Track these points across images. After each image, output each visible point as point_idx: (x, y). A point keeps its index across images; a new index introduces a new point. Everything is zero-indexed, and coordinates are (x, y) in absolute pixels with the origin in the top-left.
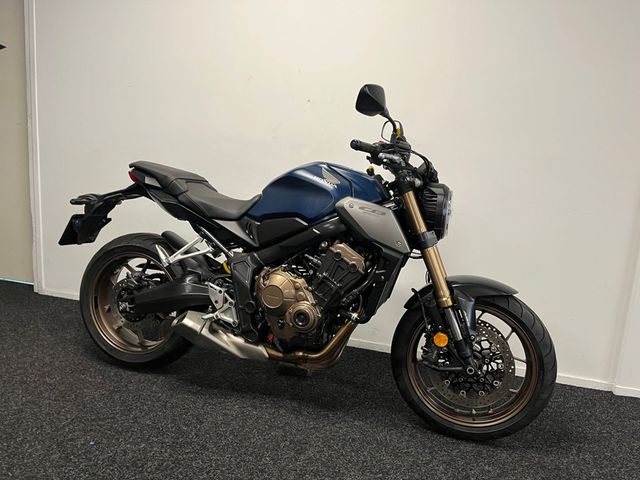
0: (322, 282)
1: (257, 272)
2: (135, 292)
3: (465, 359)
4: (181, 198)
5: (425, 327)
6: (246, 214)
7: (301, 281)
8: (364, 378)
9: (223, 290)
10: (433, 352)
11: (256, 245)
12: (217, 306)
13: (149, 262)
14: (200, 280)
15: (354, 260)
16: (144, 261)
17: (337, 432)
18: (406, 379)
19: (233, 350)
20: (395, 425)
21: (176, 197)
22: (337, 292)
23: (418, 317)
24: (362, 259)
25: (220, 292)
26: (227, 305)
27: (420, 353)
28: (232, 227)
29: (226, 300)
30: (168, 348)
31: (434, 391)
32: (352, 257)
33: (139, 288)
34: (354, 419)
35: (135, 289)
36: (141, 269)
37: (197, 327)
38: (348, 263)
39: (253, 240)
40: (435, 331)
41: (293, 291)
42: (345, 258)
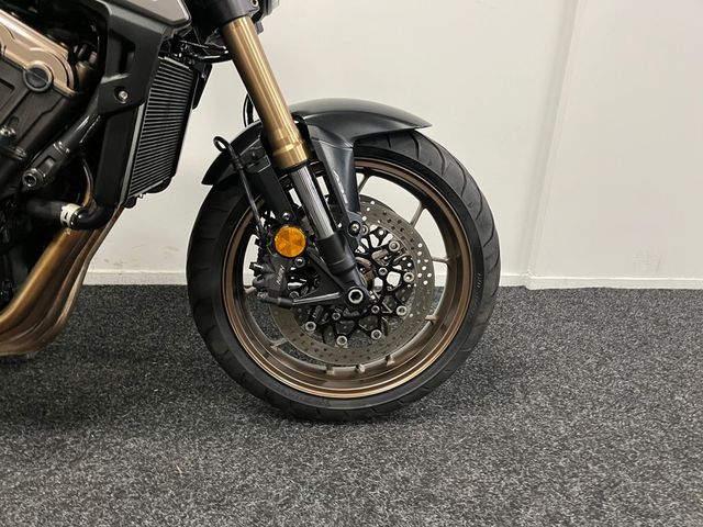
3: (343, 273)
5: (254, 222)
8: (152, 339)
10: (275, 271)
15: (40, 56)
17: (82, 481)
18: (226, 336)
20: (216, 425)
23: (235, 201)
24: (61, 52)
27: (248, 277)
31: (286, 347)
34: (126, 436)
38: (19, 68)
40: (276, 225)
42: (9, 54)
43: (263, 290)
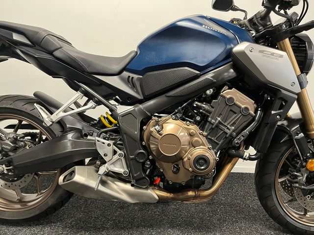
0: (217, 126)
1: (144, 123)
2: (11, 154)
4: (57, 53)
6: (125, 69)
7: (194, 128)
9: (111, 142)
10: (303, 176)
11: (140, 97)
12: (106, 159)
13: (20, 121)
14: (81, 134)
15: (245, 104)
16: (15, 122)
21: (51, 53)
22: (231, 135)
25: (109, 145)
26: (116, 157)
28: (115, 82)
29: (115, 152)
30: (51, 202)
32: (244, 101)
33: (15, 149)
35: (10, 151)
36: (12, 130)
37: (93, 183)
39: (137, 92)
41: (188, 138)
42: (237, 103)
43: (297, 182)
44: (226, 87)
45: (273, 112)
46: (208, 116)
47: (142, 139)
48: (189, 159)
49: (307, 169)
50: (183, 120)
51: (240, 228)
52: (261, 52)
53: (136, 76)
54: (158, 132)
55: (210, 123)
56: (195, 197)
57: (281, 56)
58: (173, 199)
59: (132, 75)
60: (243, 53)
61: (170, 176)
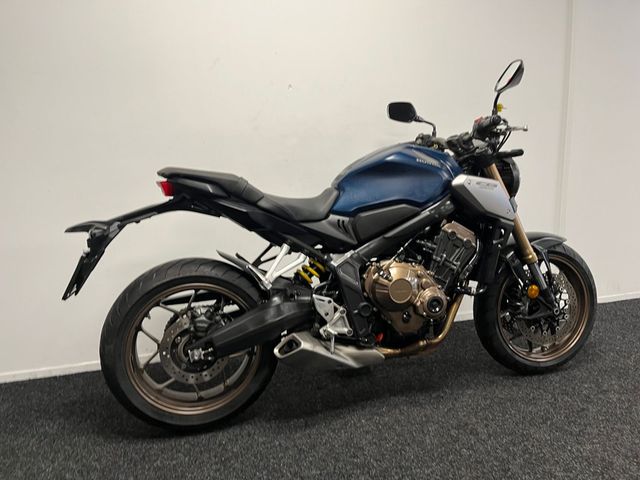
0: (443, 264)
1: (363, 269)
6: (332, 211)
7: (420, 269)
9: (332, 299)
11: (355, 242)
12: (327, 318)
15: (468, 236)
19: (351, 363)
21: (255, 204)
22: (457, 270)
25: (329, 302)
26: (338, 314)
28: (324, 227)
29: (336, 310)
32: (464, 234)
39: (351, 237)
41: (417, 280)
42: (459, 236)
43: (519, 314)
44: (444, 221)
45: (494, 242)
46: (432, 254)
47: (364, 290)
48: (422, 303)
49: (528, 297)
50: (407, 262)
51: (467, 380)
52: (478, 183)
53: (346, 219)
54: (387, 278)
55: (435, 261)
56: (425, 348)
57: (496, 186)
58: (400, 355)
59: (341, 218)
60: (462, 187)
61: (400, 327)
